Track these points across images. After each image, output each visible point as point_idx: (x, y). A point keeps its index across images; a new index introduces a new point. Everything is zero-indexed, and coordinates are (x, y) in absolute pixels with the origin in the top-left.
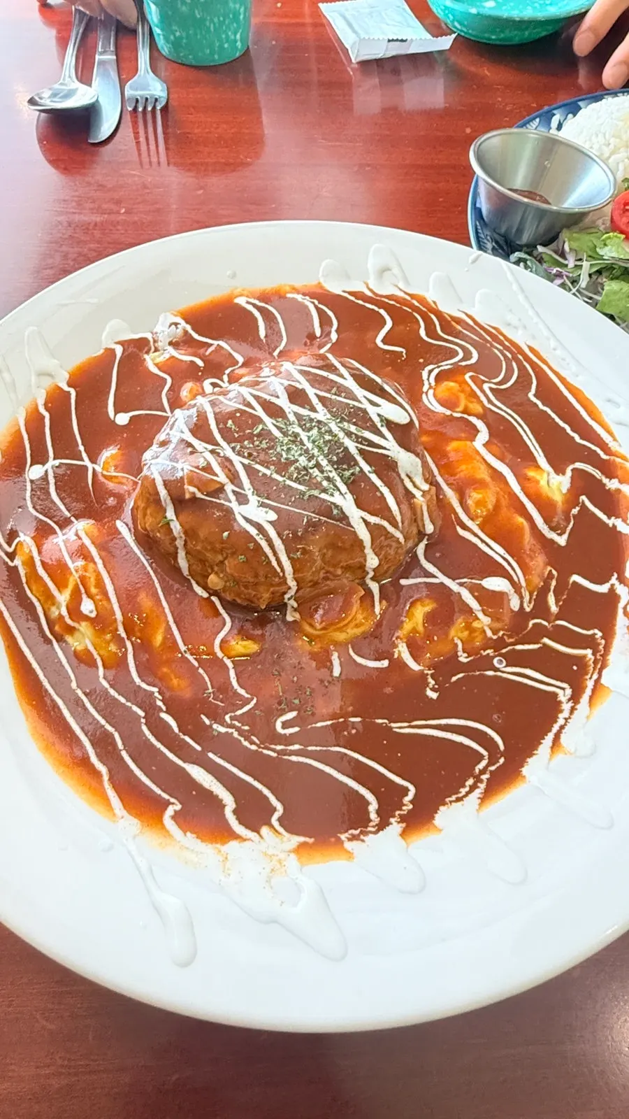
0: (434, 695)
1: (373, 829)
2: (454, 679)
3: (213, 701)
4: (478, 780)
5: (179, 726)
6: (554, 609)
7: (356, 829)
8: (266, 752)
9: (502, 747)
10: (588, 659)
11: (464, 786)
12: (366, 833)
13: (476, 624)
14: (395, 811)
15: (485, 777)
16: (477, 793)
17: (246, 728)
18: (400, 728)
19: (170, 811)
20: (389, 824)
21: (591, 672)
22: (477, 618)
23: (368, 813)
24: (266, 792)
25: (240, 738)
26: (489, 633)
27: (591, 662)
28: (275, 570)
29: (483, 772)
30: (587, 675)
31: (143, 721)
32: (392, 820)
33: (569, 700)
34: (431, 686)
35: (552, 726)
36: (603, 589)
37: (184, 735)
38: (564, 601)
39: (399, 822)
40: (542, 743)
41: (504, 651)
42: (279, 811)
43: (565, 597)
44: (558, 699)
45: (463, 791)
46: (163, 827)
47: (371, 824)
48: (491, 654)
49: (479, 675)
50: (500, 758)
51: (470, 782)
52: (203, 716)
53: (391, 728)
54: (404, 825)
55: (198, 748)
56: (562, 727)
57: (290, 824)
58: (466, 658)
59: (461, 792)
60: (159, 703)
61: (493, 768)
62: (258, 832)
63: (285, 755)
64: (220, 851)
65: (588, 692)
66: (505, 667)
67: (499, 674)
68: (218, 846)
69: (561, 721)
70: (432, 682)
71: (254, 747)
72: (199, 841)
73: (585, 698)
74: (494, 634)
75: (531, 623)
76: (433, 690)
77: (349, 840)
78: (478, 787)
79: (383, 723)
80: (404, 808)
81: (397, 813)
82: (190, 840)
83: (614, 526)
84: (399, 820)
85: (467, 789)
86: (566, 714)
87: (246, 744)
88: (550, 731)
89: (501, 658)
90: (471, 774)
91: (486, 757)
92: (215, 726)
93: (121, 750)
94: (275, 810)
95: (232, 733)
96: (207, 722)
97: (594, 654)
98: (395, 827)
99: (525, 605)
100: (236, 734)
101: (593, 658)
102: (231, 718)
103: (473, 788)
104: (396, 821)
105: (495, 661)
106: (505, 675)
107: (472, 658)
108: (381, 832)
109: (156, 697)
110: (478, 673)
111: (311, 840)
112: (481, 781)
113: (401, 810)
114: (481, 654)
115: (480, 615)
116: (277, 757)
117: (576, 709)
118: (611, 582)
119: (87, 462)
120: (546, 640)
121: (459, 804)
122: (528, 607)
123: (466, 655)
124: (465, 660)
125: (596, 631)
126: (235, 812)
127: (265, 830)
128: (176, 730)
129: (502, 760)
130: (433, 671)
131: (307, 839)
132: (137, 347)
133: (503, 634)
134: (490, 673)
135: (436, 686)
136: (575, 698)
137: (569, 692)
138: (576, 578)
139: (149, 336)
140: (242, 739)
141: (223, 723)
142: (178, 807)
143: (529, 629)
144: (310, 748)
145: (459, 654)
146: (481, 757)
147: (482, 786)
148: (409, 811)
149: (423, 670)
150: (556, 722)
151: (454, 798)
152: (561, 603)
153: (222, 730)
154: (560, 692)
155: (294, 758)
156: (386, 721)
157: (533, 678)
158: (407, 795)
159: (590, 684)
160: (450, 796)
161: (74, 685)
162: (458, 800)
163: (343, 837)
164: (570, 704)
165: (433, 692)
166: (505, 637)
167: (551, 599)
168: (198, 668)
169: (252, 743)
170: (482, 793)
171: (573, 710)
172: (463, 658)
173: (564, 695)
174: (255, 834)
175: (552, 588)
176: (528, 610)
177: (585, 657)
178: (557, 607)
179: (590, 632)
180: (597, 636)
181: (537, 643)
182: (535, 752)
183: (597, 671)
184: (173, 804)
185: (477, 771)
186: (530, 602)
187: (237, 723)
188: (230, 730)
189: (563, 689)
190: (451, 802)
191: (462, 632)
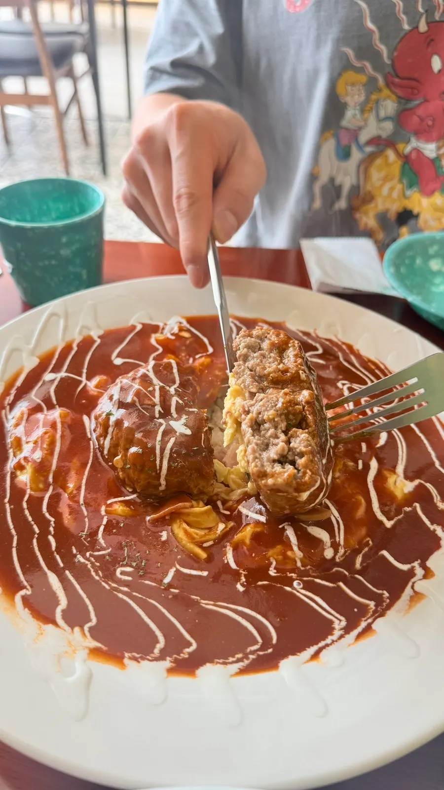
0: (241, 589)
1: (150, 658)
2: (260, 583)
3: (83, 540)
4: (246, 657)
5: (57, 547)
6: (358, 566)
7: (138, 654)
8: (104, 584)
9: (274, 641)
10: (369, 607)
11: (233, 657)
12: (143, 659)
13: (289, 553)
14: (173, 654)
15: (251, 657)
16: (240, 665)
17: (98, 564)
18: (206, 604)
19: (23, 592)
20: (164, 659)
21: (368, 616)
22: (292, 550)
23: (154, 647)
24: (91, 608)
25: (91, 569)
26: (299, 564)
27: (371, 611)
28: (156, 466)
29: (253, 652)
30: (364, 617)
31: (36, 536)
32: (168, 659)
33: (341, 629)
34: (242, 581)
35: (320, 642)
36: (405, 567)
37: (57, 554)
38: (368, 564)
39: (171, 662)
40: (306, 650)
41: (305, 579)
42: (92, 623)
43: (370, 561)
44: (333, 626)
45: (231, 659)
46: (13, 599)
47: (152, 655)
48: (294, 577)
49: (279, 587)
50: (270, 648)
51: (240, 656)
52: (73, 547)
53: (200, 603)
54: (174, 665)
55: (62, 565)
56: (327, 645)
57: (95, 633)
58: (275, 573)
59: (228, 659)
60: (51, 529)
61: (261, 653)
62: (72, 629)
63: (116, 591)
64: (41, 627)
65: (359, 629)
66: (301, 589)
67: (295, 592)
68: (41, 624)
69: (328, 641)
70: (243, 579)
71: (97, 578)
72: (31, 616)
73: (355, 632)
74: (302, 566)
75: (335, 569)
76: (242, 585)
77: (130, 658)
78: (243, 661)
79: (196, 599)
80: (182, 655)
81: (175, 656)
82: (26, 613)
83: (435, 530)
84: (172, 661)
85: (234, 659)
86: (335, 637)
87: (93, 573)
88: (317, 644)
89: (300, 582)
90: (243, 650)
91: (260, 644)
92: (79, 556)
93: (13, 547)
94: (90, 620)
95: (87, 565)
96: (74, 551)
97: (376, 606)
98: (167, 663)
99: (337, 557)
100: (89, 566)
101: (374, 608)
102: (91, 555)
103: (239, 661)
104: (170, 660)
105: (295, 583)
106: (298, 594)
107: (279, 574)
108: (155, 662)
109: (51, 524)
110: (279, 585)
111: (104, 648)
112: (247, 658)
113: (179, 655)
114: (287, 575)
115: (295, 548)
116: (109, 590)
117: (344, 637)
118: (413, 564)
119: (83, 379)
120: (341, 584)
121: (222, 666)
122: (339, 558)
123: (275, 571)
124: (273, 574)
125: (385, 592)
126: (63, 611)
127: (77, 629)
128: (54, 548)
129: (270, 651)
130: (246, 573)
131: (103, 647)
132: (150, 329)
133: (310, 569)
134: (288, 589)
135: (245, 583)
136: (347, 630)
137: (344, 623)
138: (385, 553)
139: (161, 325)
140: (92, 570)
141: (84, 556)
142: (29, 592)
143: (331, 572)
144: (134, 594)
145: (271, 569)
146: (256, 642)
147: (246, 662)
148: (184, 659)
149: (239, 570)
150: (324, 640)
151: (221, 661)
152: (365, 564)
153: (82, 560)
154: (336, 622)
155: (120, 595)
156: (198, 598)
157: (319, 604)
158: (189, 648)
159: (363, 624)
160: (219, 659)
161: (6, 500)
162: (225, 663)
163: (127, 655)
164: (342, 632)
165: (241, 587)
166: (311, 571)
167: (359, 560)
168: (85, 517)
169: (97, 574)
170: (244, 666)
171: (341, 637)
172: (272, 572)
173: (339, 625)
174: (70, 629)
175: (363, 552)
176: (337, 560)
177: (368, 605)
178: (361, 566)
179: (380, 592)
180: (384, 596)
181: (333, 583)
182: (298, 654)
183: (374, 617)
184: (27, 589)
185: (248, 650)
186: (342, 556)
187: (92, 559)
188: (87, 562)
189: (340, 621)
190: (217, 663)
191: (277, 556)
